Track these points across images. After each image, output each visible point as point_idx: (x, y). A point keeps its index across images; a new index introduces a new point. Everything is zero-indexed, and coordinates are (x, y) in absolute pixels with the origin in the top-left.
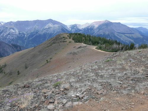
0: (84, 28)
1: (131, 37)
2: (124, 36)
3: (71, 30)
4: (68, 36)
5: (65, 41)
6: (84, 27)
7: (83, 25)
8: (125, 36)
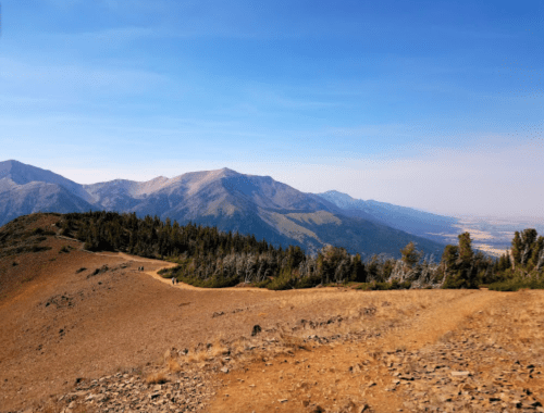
0: (152, 195)
1: (306, 221)
2: (285, 219)
3: (100, 202)
4: (58, 225)
5: (42, 244)
6: (148, 191)
7: (144, 184)
8: (288, 218)
